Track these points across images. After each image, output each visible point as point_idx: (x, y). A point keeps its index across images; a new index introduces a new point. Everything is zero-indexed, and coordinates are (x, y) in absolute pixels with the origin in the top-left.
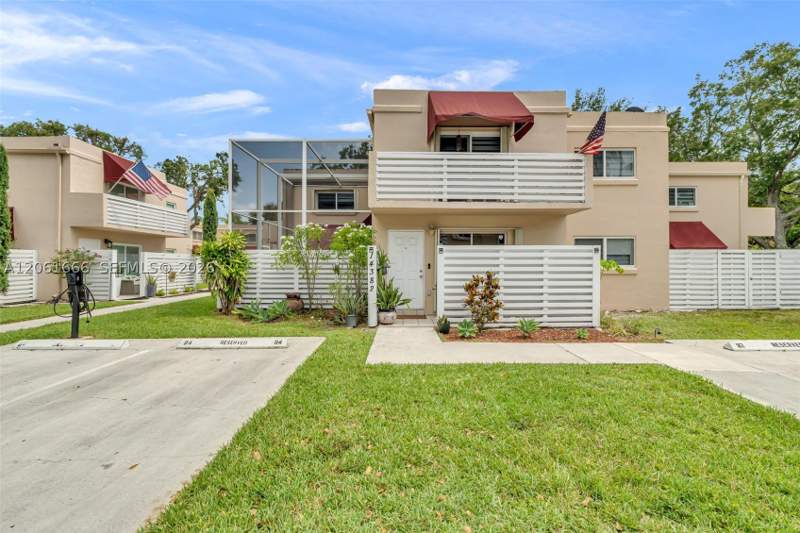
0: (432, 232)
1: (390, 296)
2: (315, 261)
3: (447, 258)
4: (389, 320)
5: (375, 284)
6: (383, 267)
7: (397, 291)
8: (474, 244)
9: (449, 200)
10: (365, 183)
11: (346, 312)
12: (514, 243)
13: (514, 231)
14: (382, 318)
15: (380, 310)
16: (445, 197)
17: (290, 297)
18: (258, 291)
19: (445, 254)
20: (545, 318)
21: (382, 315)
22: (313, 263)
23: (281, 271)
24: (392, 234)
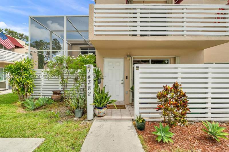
0: (128, 58)
1: (102, 98)
2: (67, 75)
3: (141, 73)
4: (101, 114)
5: (92, 91)
6: (98, 79)
7: (107, 94)
8: (152, 63)
9: (141, 35)
10: (87, 31)
11: (74, 108)
12: (175, 63)
13: (175, 58)
14: (97, 113)
15: (96, 107)
16: (139, 33)
17: (55, 93)
18: (41, 89)
19: (140, 70)
20: (209, 115)
21: (97, 111)
22: (66, 76)
23: (51, 79)
24: (106, 60)
